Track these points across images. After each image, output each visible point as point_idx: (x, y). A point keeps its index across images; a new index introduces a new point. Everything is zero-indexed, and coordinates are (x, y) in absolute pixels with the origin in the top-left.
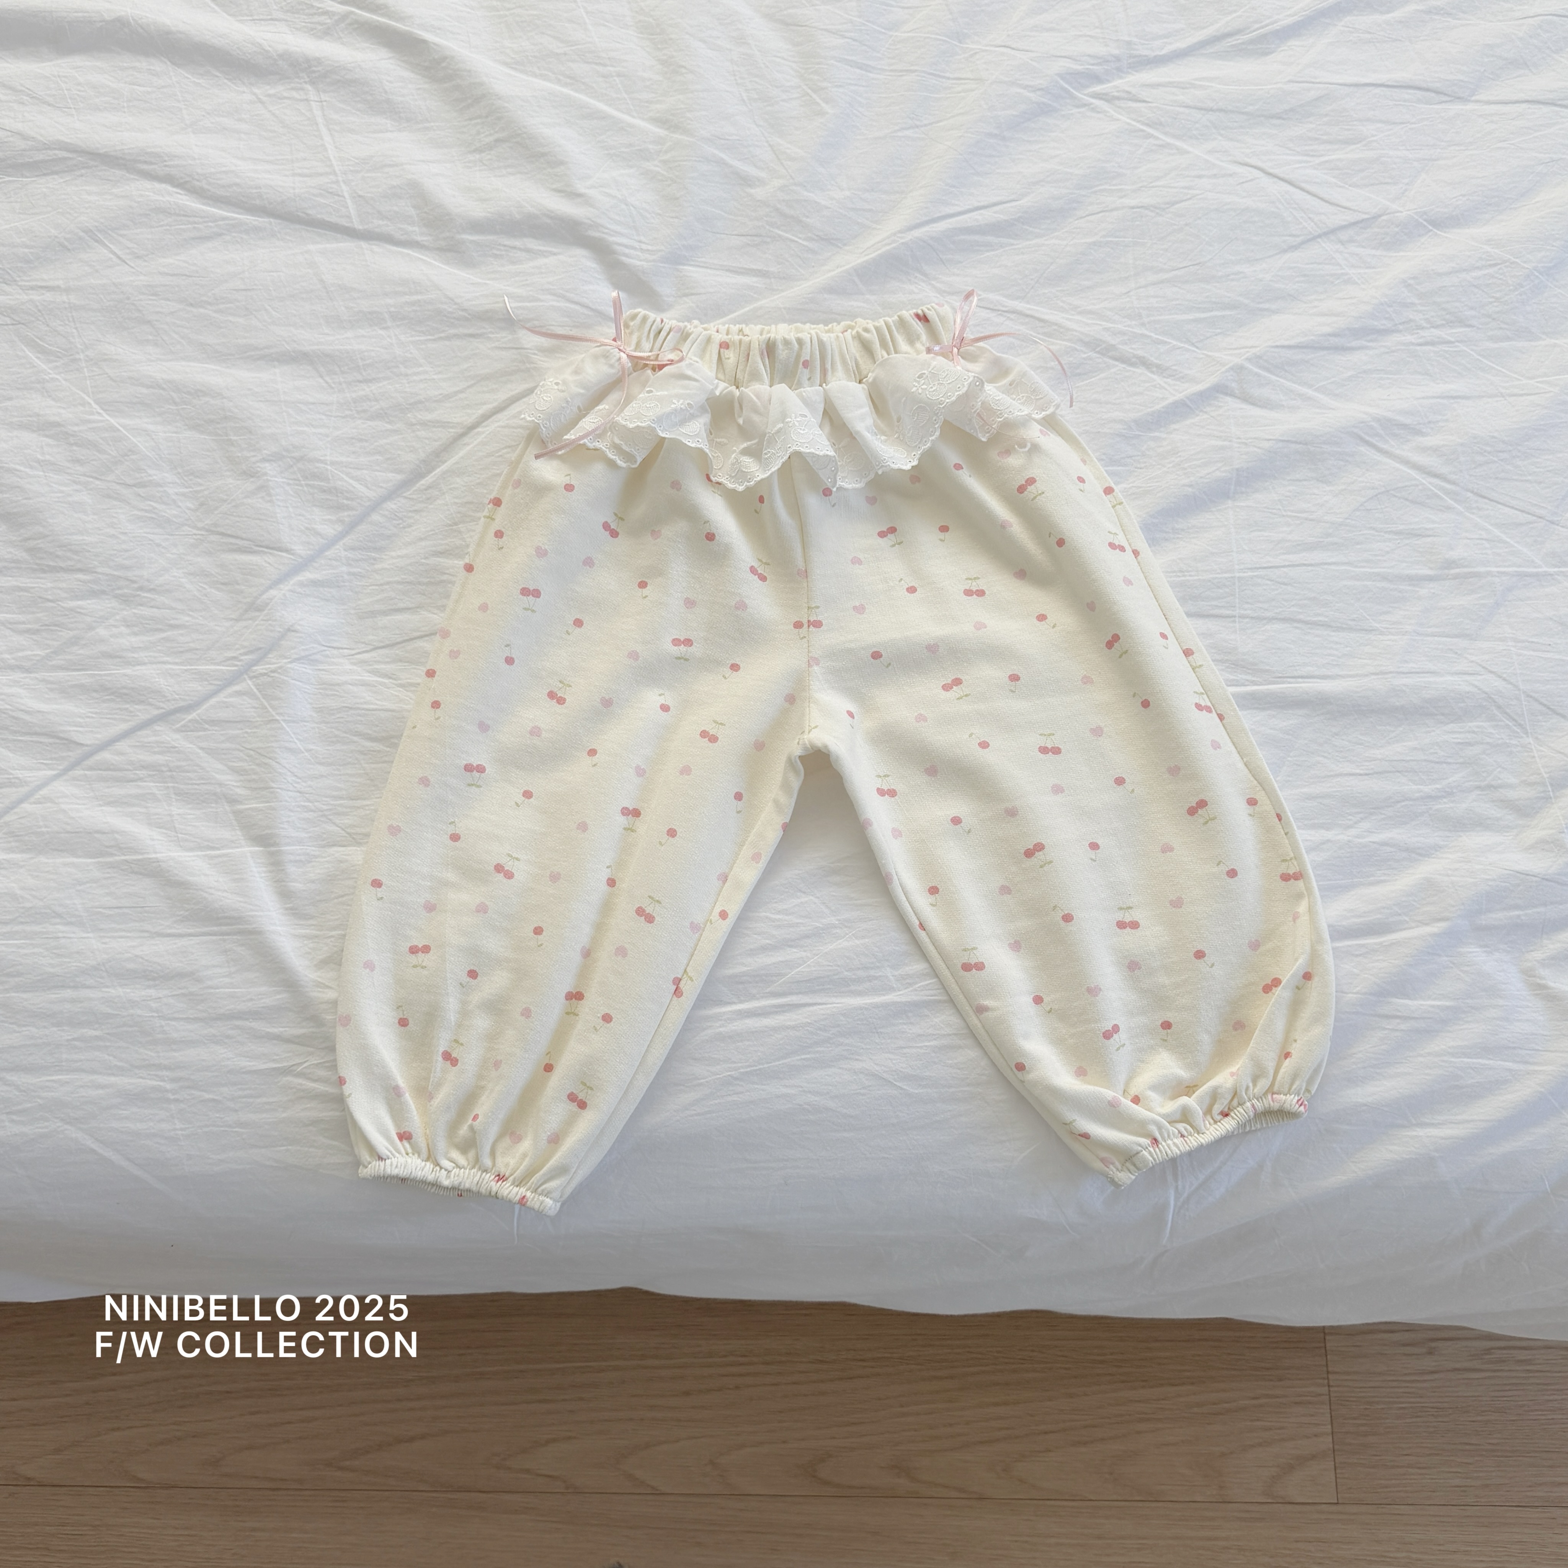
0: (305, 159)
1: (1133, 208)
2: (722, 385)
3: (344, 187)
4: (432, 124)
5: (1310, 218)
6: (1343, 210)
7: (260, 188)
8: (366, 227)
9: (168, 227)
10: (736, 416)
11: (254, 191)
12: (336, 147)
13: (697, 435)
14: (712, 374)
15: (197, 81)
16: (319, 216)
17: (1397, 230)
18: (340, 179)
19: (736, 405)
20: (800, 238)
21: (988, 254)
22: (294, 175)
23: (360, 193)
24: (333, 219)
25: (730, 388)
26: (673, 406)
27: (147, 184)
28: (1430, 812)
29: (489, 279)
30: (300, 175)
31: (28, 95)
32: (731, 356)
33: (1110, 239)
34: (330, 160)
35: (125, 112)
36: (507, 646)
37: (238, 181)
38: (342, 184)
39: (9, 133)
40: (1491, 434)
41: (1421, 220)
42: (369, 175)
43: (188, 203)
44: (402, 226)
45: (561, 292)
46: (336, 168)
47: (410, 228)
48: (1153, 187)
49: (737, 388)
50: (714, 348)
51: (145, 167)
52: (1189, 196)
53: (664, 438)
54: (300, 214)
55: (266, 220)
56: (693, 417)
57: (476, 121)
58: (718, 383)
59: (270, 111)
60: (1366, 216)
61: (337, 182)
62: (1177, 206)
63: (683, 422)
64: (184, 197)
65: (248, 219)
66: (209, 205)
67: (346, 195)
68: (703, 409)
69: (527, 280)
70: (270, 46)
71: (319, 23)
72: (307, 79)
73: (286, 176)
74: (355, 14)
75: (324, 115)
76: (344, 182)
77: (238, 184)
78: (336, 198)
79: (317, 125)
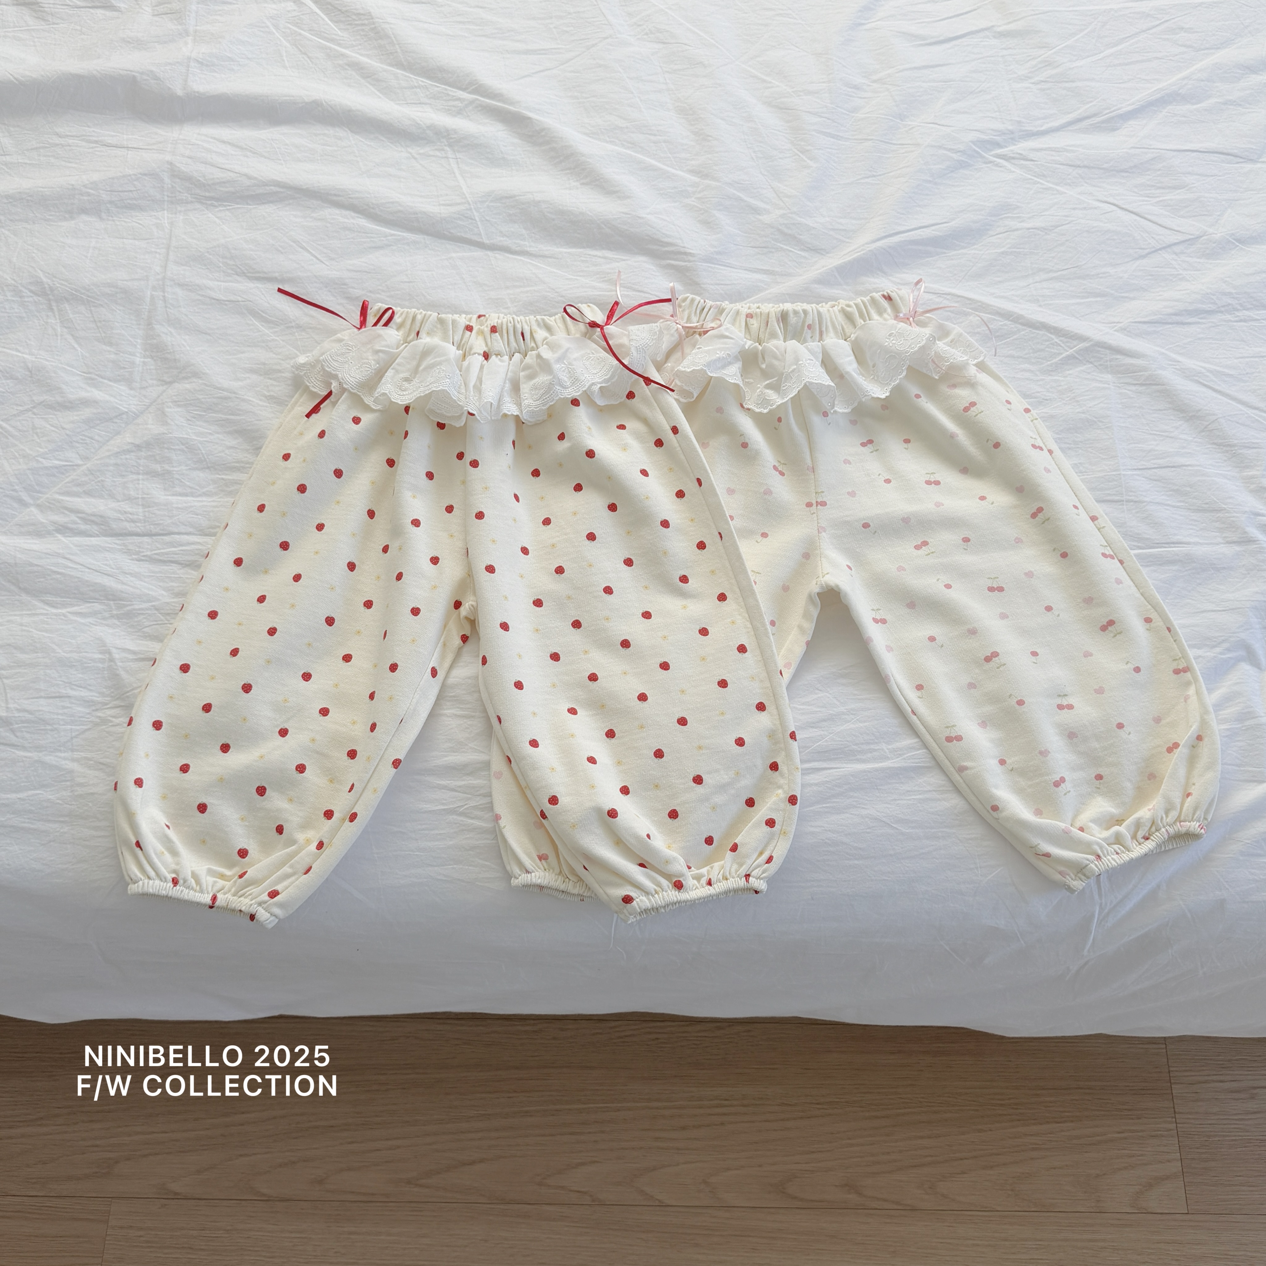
0: (447, 195)
1: (1029, 229)
2: (749, 342)
3: (475, 213)
5: (1152, 237)
6: (1175, 232)
7: (417, 214)
8: (492, 241)
9: (352, 240)
11: (414, 216)
12: (467, 186)
14: (742, 335)
15: (368, 143)
16: (459, 234)
17: (1214, 245)
18: (472, 207)
19: (760, 356)
20: (795, 249)
21: (927, 259)
22: (440, 205)
23: (488, 218)
24: (469, 236)
25: (755, 344)
27: (337, 211)
29: (578, 276)
30: (444, 205)
31: (251, 151)
33: (1013, 250)
34: (464, 194)
35: (318, 163)
37: (401, 208)
38: (474, 211)
39: (238, 175)
41: (1231, 239)
43: (364, 224)
44: (517, 242)
46: (469, 200)
47: (522, 242)
51: (335, 198)
52: (1067, 222)
53: (712, 377)
54: (444, 231)
55: (421, 236)
56: (730, 363)
57: (566, 172)
58: (746, 341)
59: (422, 165)
60: (1192, 237)
61: (470, 210)
62: (1059, 228)
64: (363, 220)
65: (409, 236)
66: (380, 226)
67: (477, 218)
70: (421, 121)
71: (454, 106)
72: (446, 144)
73: (434, 205)
74: (479, 100)
75: (459, 168)
76: (476, 210)
77: (401, 211)
78: (470, 221)
79: (454, 173)
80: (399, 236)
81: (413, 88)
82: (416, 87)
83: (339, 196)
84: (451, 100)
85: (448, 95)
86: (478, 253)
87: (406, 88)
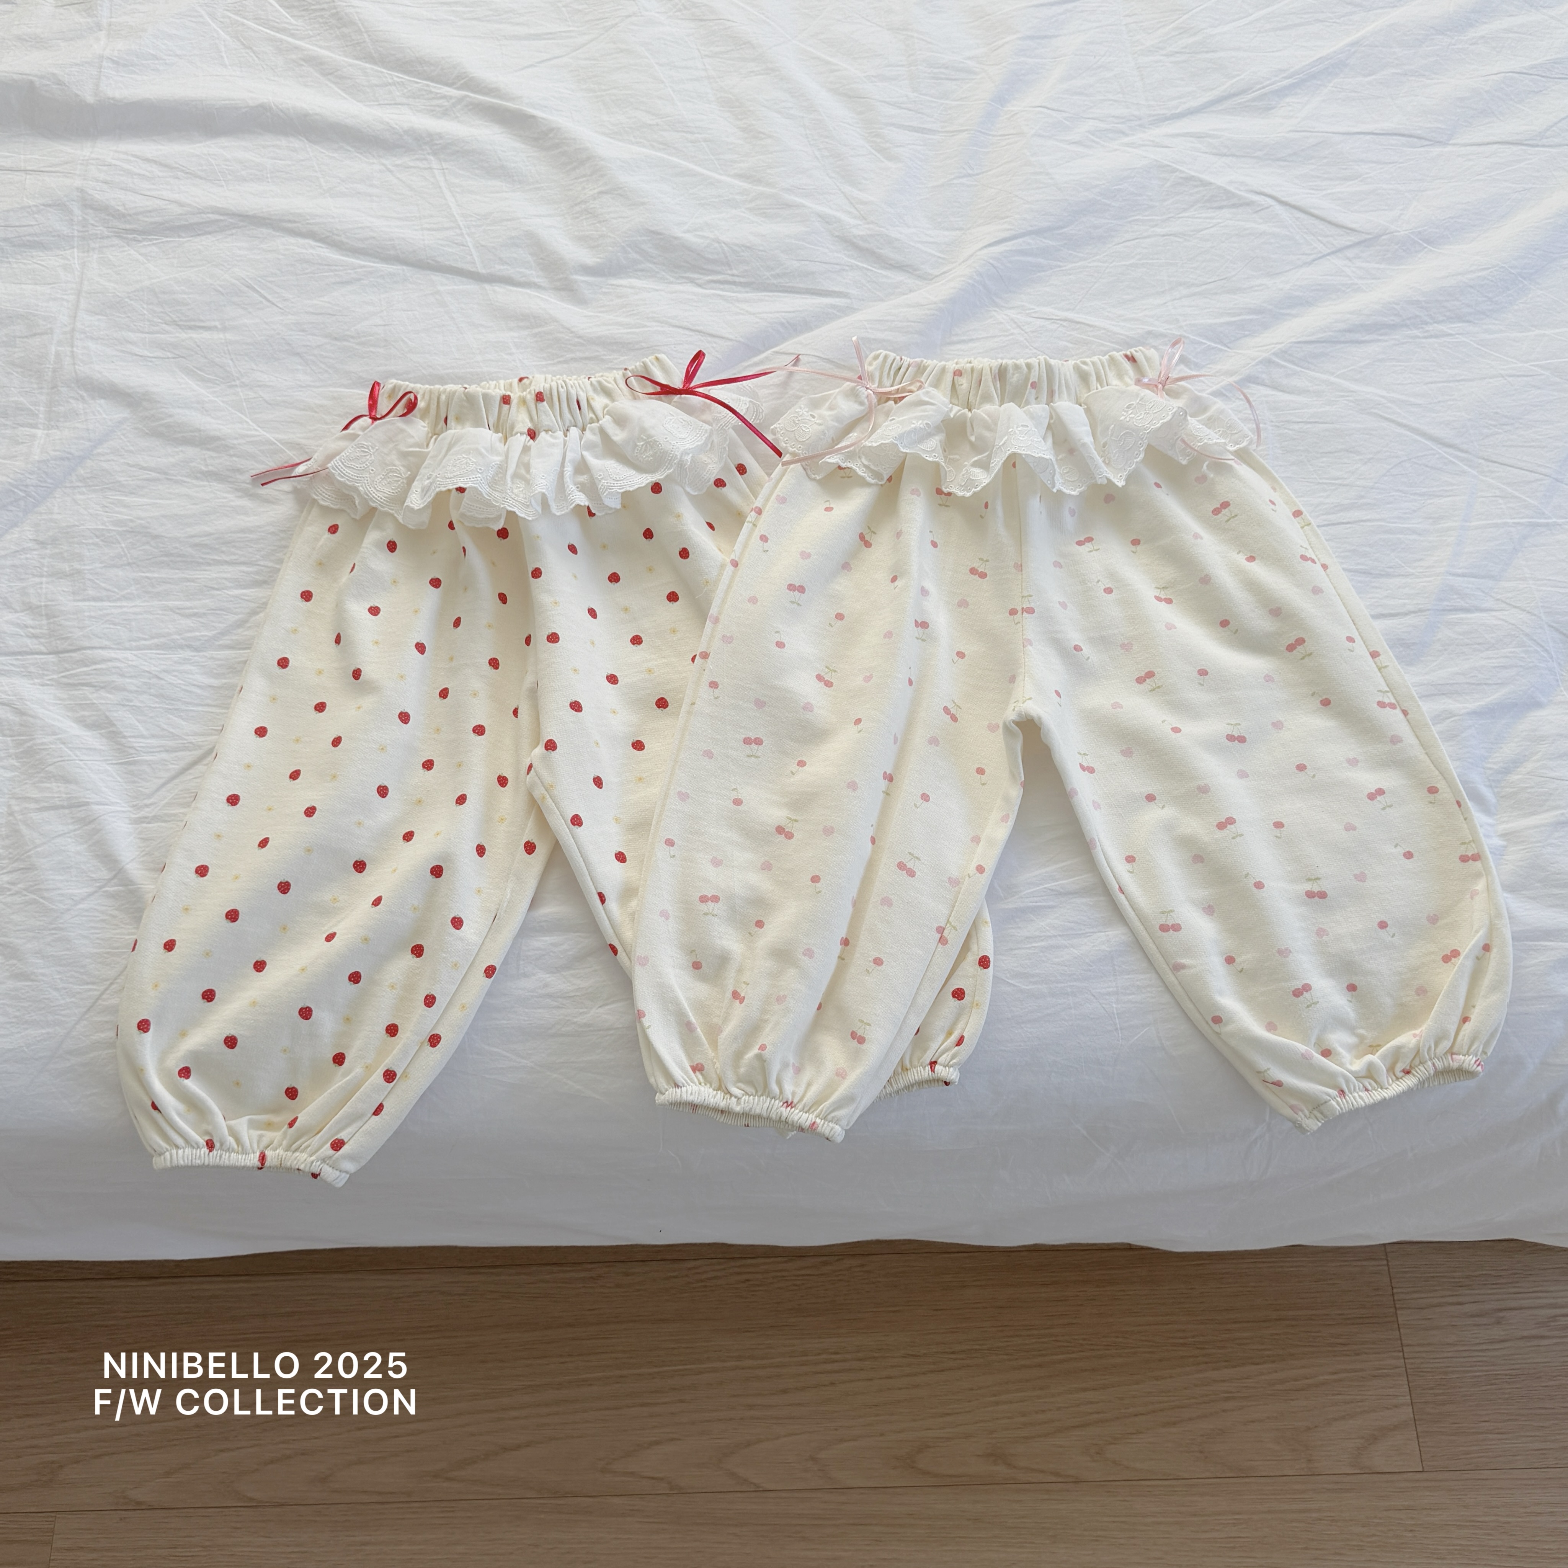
0: (432, 216)
1: (1164, 236)
2: (956, 409)
3: (468, 239)
4: (542, 185)
6: (1349, 231)
7: (393, 240)
8: (489, 271)
9: (312, 275)
10: (968, 434)
11: (389, 243)
12: (458, 205)
13: (933, 451)
14: (946, 400)
15: (331, 154)
16: (447, 263)
17: (1396, 247)
18: (464, 232)
19: (968, 425)
22: (422, 229)
23: (483, 243)
24: (459, 265)
25: (963, 411)
26: (913, 426)
27: (292, 240)
28: (1476, 726)
29: (600, 312)
30: (429, 230)
31: (182, 171)
32: (963, 383)
33: (1145, 261)
34: (454, 216)
35: (268, 182)
36: (777, 632)
37: (372, 234)
38: (466, 236)
39: (167, 202)
40: (1494, 411)
41: (1416, 239)
42: (489, 228)
43: (327, 254)
44: (521, 270)
45: (664, 319)
46: (461, 223)
47: (528, 272)
48: (1179, 218)
49: (970, 410)
50: (949, 377)
51: (289, 225)
52: (1211, 225)
53: (906, 453)
54: (429, 261)
55: (399, 267)
56: (930, 435)
57: (581, 180)
58: (952, 407)
59: (398, 178)
60: (1370, 236)
61: (462, 234)
62: (1202, 233)
63: (921, 440)
64: (326, 250)
65: (381, 267)
66: (348, 256)
67: (470, 244)
68: (938, 429)
69: (633, 310)
70: (397, 124)
71: (438, 106)
72: (430, 151)
73: (416, 230)
74: (470, 97)
75: (446, 180)
76: (468, 235)
77: (374, 238)
78: (462, 247)
79: (440, 187)
80: (372, 267)
81: (387, 86)
82: (390, 84)
83: (295, 222)
84: (434, 98)
85: (431, 92)
86: (471, 287)
87: (377, 86)
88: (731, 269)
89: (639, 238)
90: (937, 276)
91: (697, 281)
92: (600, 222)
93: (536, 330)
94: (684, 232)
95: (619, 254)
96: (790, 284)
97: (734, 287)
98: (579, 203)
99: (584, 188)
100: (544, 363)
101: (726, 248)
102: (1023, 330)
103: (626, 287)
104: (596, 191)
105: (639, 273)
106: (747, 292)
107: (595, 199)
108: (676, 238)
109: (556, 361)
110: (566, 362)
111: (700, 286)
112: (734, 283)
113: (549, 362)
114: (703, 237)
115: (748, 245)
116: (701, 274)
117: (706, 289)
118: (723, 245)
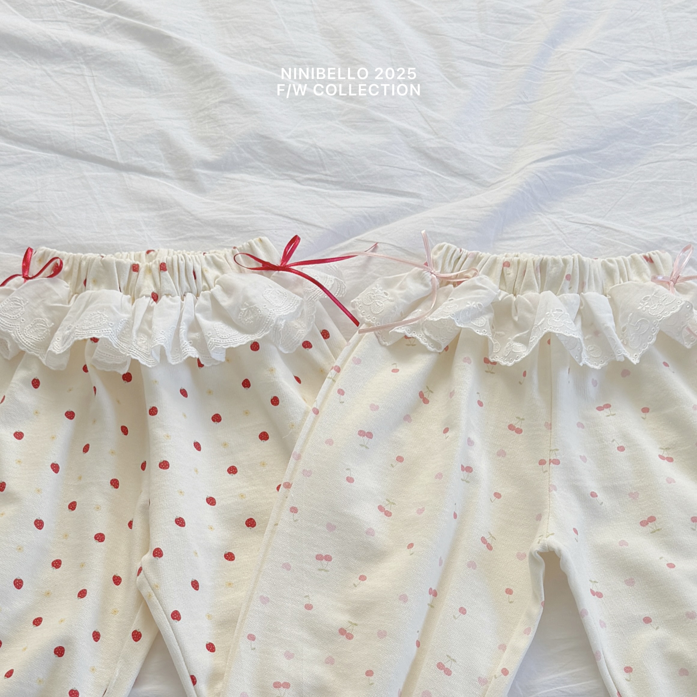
0: (82, 114)
2: (504, 293)
3: (111, 134)
4: (174, 93)
7: (49, 132)
8: (126, 162)
10: (513, 314)
11: (46, 134)
12: (104, 106)
13: (483, 328)
14: (496, 286)
16: (92, 153)
18: (108, 129)
19: (513, 307)
21: (577, 187)
22: (74, 125)
23: (123, 139)
24: (102, 155)
25: (509, 296)
26: (468, 306)
29: (216, 200)
30: (79, 125)
32: (511, 272)
34: (100, 115)
36: (348, 469)
37: (32, 127)
38: (109, 132)
42: (128, 126)
44: (153, 162)
45: (268, 208)
46: (105, 122)
49: (515, 295)
50: (499, 267)
53: (461, 328)
54: (78, 151)
55: (53, 155)
56: (481, 314)
57: (206, 91)
58: (500, 292)
59: (56, 82)
61: (106, 131)
63: (474, 317)
65: (39, 154)
66: (11, 143)
67: (112, 139)
68: (488, 310)
69: (243, 200)
70: (57, 38)
71: (92, 24)
72: (83, 61)
73: (68, 125)
74: (118, 18)
75: (95, 85)
76: (111, 131)
77: (33, 130)
78: (105, 141)
79: (90, 91)
80: (31, 153)
81: (50, 6)
82: (53, 5)
84: (88, 18)
85: (86, 13)
86: (111, 174)
87: (42, 5)
88: (325, 170)
89: (251, 141)
90: (493, 184)
91: (297, 178)
92: (219, 126)
93: (163, 212)
94: (288, 138)
95: (234, 153)
96: (373, 185)
97: (326, 185)
98: (203, 110)
99: (208, 98)
100: (168, 239)
101: (321, 153)
102: (561, 231)
103: (238, 180)
104: (217, 101)
105: (250, 170)
106: (337, 190)
107: (216, 107)
108: (281, 142)
109: (177, 238)
110: (186, 239)
111: (298, 182)
112: (327, 182)
113: (172, 239)
114: (304, 143)
115: (340, 150)
116: (300, 172)
117: (303, 185)
118: (319, 150)
